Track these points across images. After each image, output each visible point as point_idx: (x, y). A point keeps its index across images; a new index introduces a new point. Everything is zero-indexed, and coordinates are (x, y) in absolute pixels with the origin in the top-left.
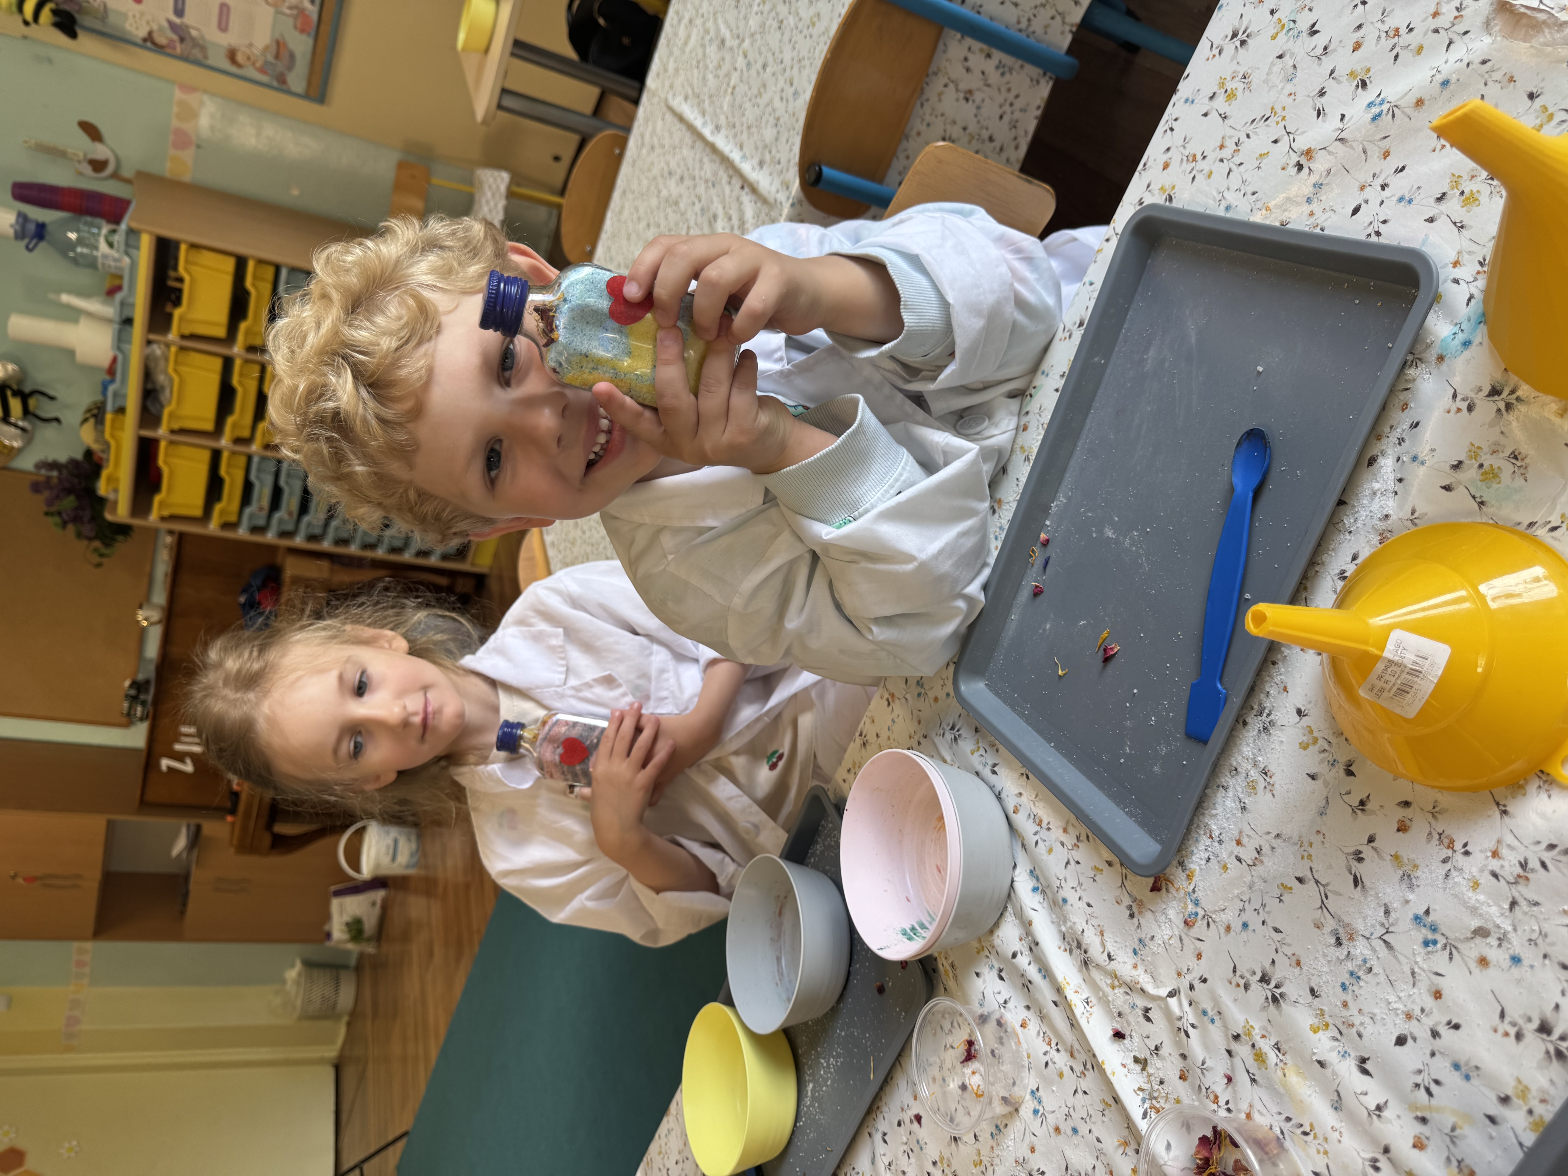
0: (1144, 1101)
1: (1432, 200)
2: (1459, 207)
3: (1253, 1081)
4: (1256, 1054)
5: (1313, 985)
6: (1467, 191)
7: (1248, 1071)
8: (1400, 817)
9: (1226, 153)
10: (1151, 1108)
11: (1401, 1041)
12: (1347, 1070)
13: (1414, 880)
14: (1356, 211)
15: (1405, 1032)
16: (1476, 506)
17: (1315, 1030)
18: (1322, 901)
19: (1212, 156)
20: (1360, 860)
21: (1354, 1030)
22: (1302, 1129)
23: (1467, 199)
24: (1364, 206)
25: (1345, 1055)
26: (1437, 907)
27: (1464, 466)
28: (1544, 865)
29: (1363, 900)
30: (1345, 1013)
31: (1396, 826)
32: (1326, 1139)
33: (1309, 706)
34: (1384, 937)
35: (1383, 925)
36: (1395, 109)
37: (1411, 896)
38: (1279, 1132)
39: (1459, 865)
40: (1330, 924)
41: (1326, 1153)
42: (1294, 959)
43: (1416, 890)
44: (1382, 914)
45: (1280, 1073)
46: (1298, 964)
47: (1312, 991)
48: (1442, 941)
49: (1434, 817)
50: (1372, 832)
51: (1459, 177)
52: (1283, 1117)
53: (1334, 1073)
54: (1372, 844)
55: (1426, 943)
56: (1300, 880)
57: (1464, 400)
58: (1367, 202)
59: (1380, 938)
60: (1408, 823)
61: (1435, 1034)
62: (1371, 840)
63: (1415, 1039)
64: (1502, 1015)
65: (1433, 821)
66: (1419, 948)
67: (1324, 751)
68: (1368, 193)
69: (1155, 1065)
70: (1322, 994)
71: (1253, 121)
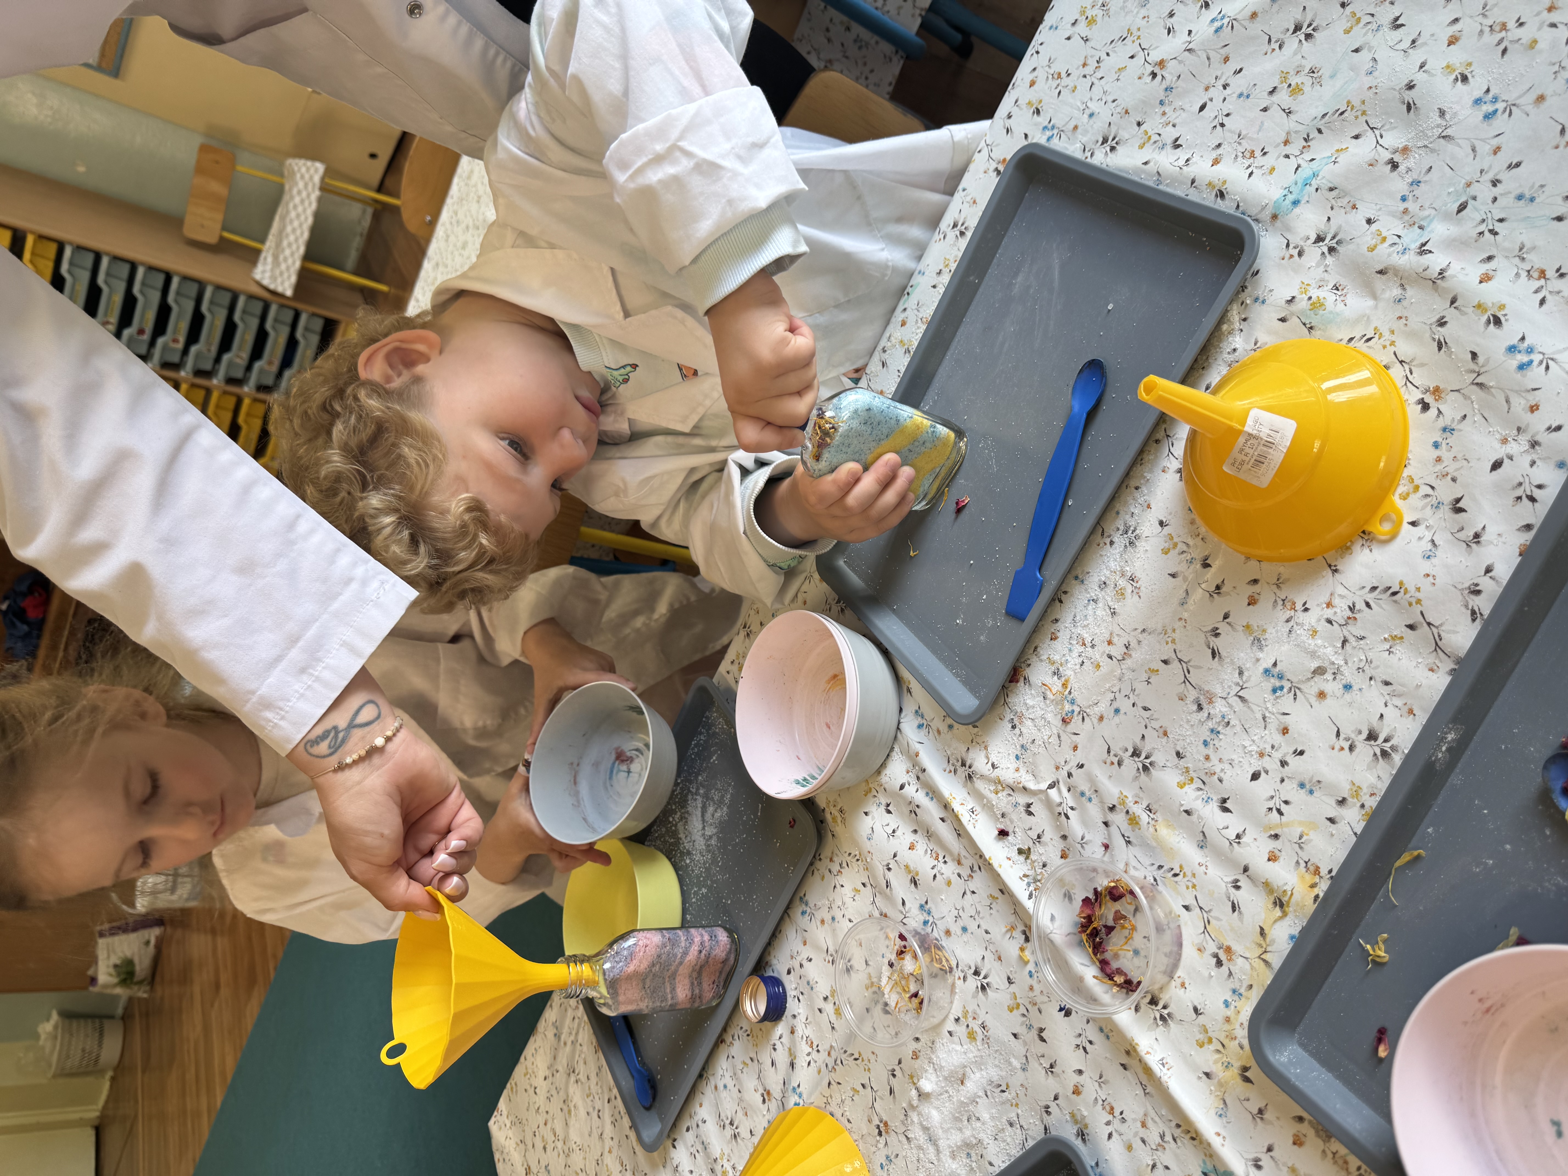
0: (1029, 884)
1: (1266, 94)
2: (1287, 97)
3: (1128, 842)
4: (1130, 819)
5: (1179, 748)
6: (1293, 84)
7: (1123, 836)
8: (1250, 593)
9: (1088, 70)
10: (1035, 890)
11: (1255, 776)
12: (1211, 813)
13: (1263, 642)
14: (1202, 108)
15: (1258, 768)
16: (1306, 331)
17: (1181, 786)
18: (1185, 677)
19: (1076, 73)
20: (1217, 635)
21: (1216, 777)
22: (1173, 872)
23: (1293, 90)
24: (1209, 103)
25: (1208, 800)
26: (1283, 658)
27: (1296, 300)
28: (1368, 605)
29: (1220, 668)
30: (1208, 765)
31: (1247, 601)
32: (1194, 875)
33: (1170, 517)
34: (1240, 694)
35: (1237, 684)
36: (1234, 22)
37: (1261, 655)
38: (1152, 881)
39: (1300, 621)
40: (1192, 694)
41: (1194, 886)
42: (1161, 731)
43: (1265, 649)
44: (1237, 675)
45: (1152, 829)
46: (1165, 734)
47: (1178, 754)
48: (1287, 685)
49: (1278, 587)
50: (1226, 611)
51: (1287, 73)
52: (1156, 866)
53: (1200, 817)
54: (1227, 620)
55: (1274, 691)
56: (1165, 662)
57: (1295, 248)
58: (1211, 100)
59: (1236, 695)
60: (1256, 596)
61: (1283, 763)
62: (1226, 616)
63: (1267, 772)
64: (1338, 734)
65: (1276, 590)
66: (1269, 696)
67: (1183, 552)
68: (1212, 92)
69: (1040, 853)
70: (1187, 754)
71: (1112, 41)
